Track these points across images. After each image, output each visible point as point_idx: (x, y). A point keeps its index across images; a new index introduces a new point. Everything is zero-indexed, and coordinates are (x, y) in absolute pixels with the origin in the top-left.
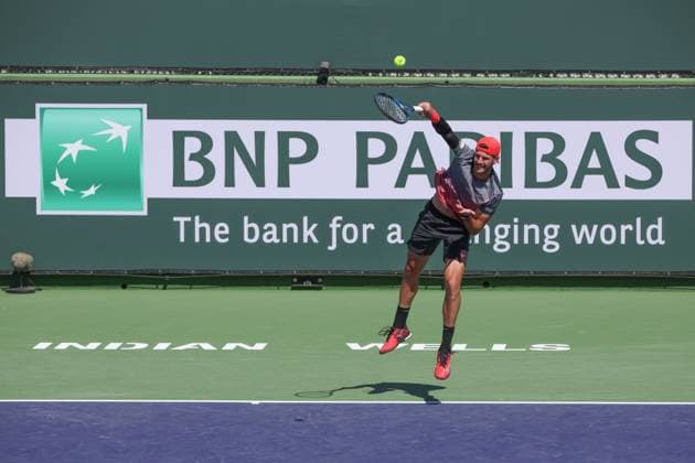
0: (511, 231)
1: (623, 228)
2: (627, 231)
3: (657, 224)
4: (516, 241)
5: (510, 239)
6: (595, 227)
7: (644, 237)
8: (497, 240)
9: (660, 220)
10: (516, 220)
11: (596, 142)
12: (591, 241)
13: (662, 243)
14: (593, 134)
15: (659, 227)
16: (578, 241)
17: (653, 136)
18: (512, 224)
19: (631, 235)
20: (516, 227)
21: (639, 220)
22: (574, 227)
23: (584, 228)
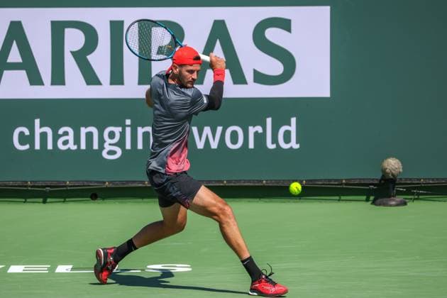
0: (123, 134)
1: (252, 130)
2: (256, 133)
3: (290, 125)
4: (128, 146)
5: (121, 143)
6: (220, 129)
7: (275, 140)
8: (106, 145)
9: (293, 120)
10: (128, 122)
11: (219, 32)
12: (214, 145)
13: (297, 146)
14: (216, 22)
15: (293, 128)
16: (200, 145)
17: (285, 25)
18: (124, 127)
19: (260, 138)
20: (128, 130)
21: (269, 121)
22: (195, 129)
23: (207, 130)
